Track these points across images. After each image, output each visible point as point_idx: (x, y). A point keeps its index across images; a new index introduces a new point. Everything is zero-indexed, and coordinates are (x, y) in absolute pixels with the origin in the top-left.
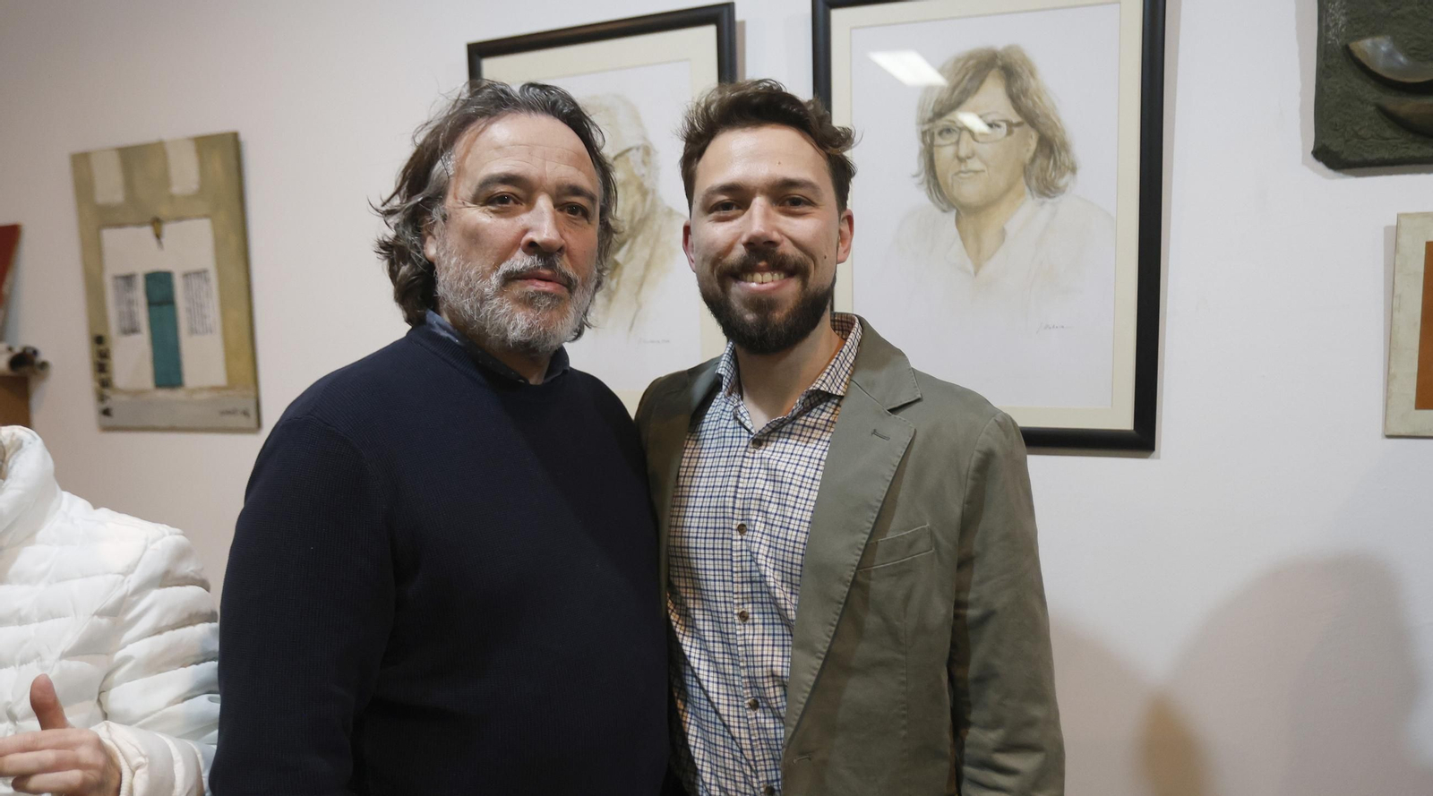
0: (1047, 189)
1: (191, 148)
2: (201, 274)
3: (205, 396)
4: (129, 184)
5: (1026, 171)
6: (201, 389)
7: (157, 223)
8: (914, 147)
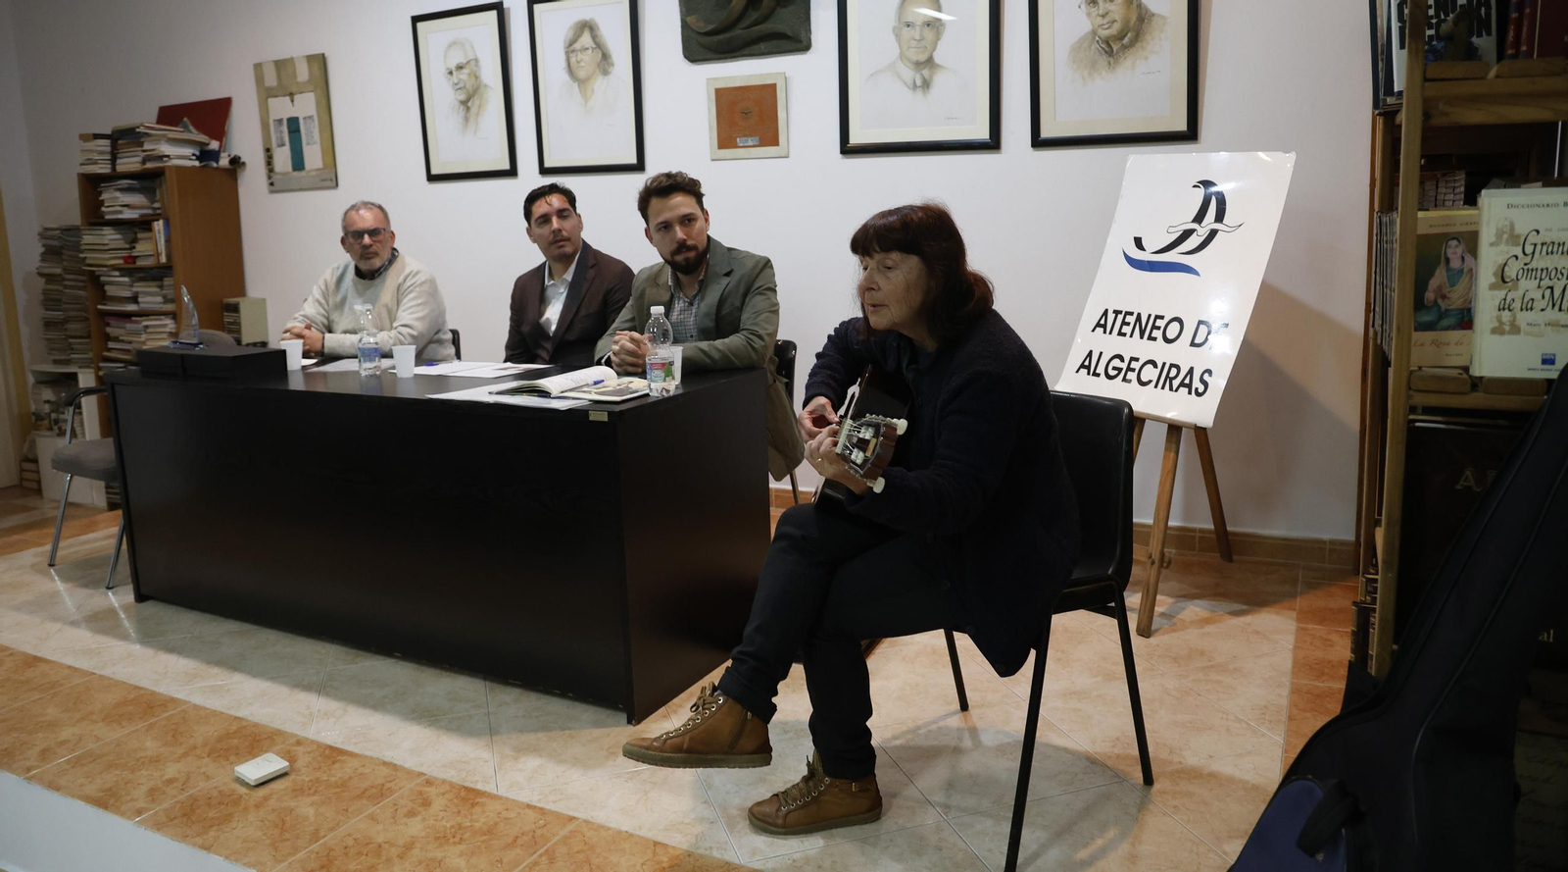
0: (606, 73)
1: (305, 60)
2: (311, 117)
3: (314, 173)
4: (279, 77)
5: (599, 65)
6: (312, 170)
7: (291, 95)
8: (563, 57)
